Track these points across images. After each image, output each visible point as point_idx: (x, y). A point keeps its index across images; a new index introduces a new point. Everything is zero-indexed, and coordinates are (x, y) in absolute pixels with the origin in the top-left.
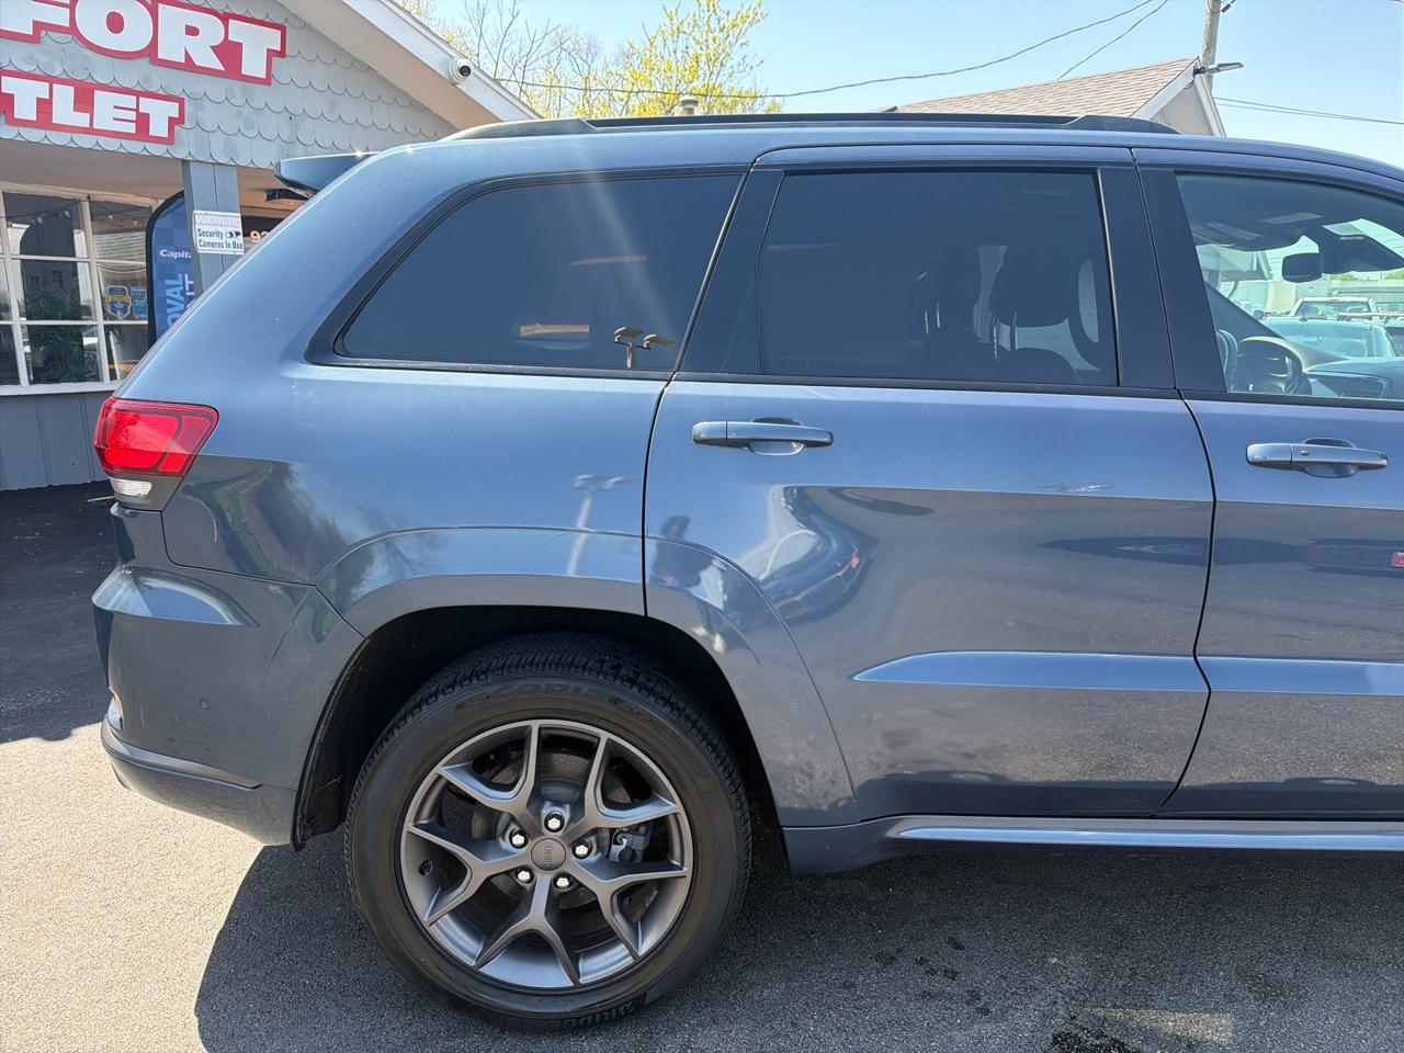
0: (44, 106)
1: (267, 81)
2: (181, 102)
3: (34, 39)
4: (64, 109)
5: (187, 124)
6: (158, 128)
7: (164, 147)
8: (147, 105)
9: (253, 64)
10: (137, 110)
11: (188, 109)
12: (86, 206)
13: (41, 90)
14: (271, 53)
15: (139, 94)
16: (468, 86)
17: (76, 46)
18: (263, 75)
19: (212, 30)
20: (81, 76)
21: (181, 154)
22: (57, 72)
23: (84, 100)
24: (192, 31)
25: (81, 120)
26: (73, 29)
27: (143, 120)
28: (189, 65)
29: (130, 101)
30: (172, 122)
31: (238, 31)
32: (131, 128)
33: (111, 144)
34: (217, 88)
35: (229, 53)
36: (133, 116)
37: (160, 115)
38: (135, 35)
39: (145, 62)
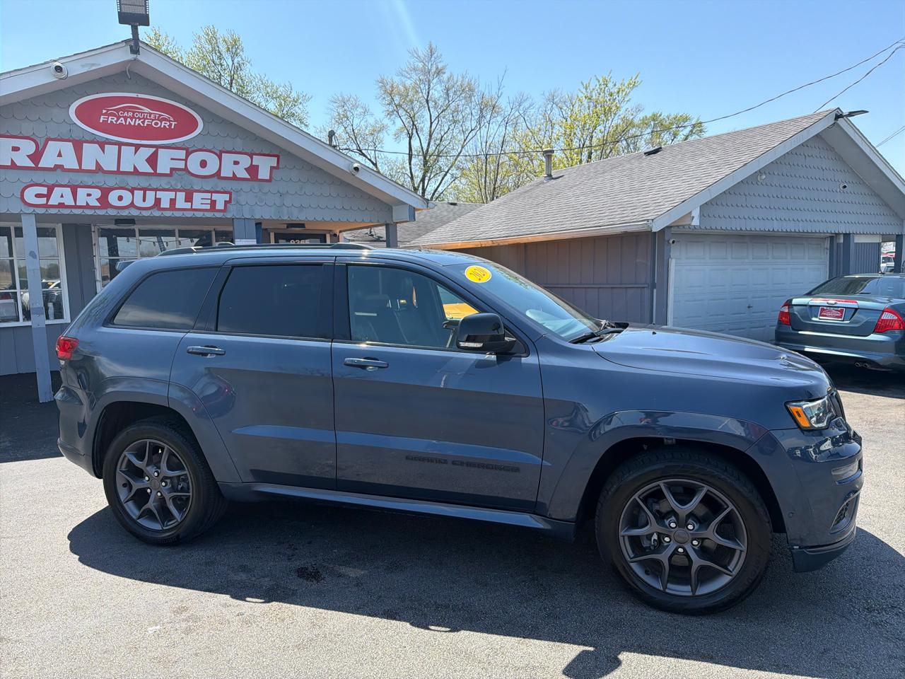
0: (173, 201)
1: (270, 181)
2: (230, 194)
3: (170, 175)
4: (181, 203)
5: (233, 202)
6: (220, 206)
7: (222, 214)
8: (215, 196)
9: (264, 174)
10: (211, 199)
11: (233, 196)
12: (213, 233)
13: (172, 195)
14: (272, 168)
15: (212, 192)
16: (359, 175)
17: (186, 176)
18: (268, 178)
19: (245, 161)
20: (188, 187)
21: (229, 215)
22: (179, 187)
23: (189, 198)
24: (236, 163)
25: (188, 205)
26: (186, 169)
27: (213, 203)
28: (234, 178)
29: (208, 195)
30: (226, 202)
31: (257, 160)
32: (208, 207)
33: (199, 214)
34: (245, 186)
35: (253, 170)
36: (209, 201)
37: (221, 199)
38: (211, 169)
39: (215, 179)
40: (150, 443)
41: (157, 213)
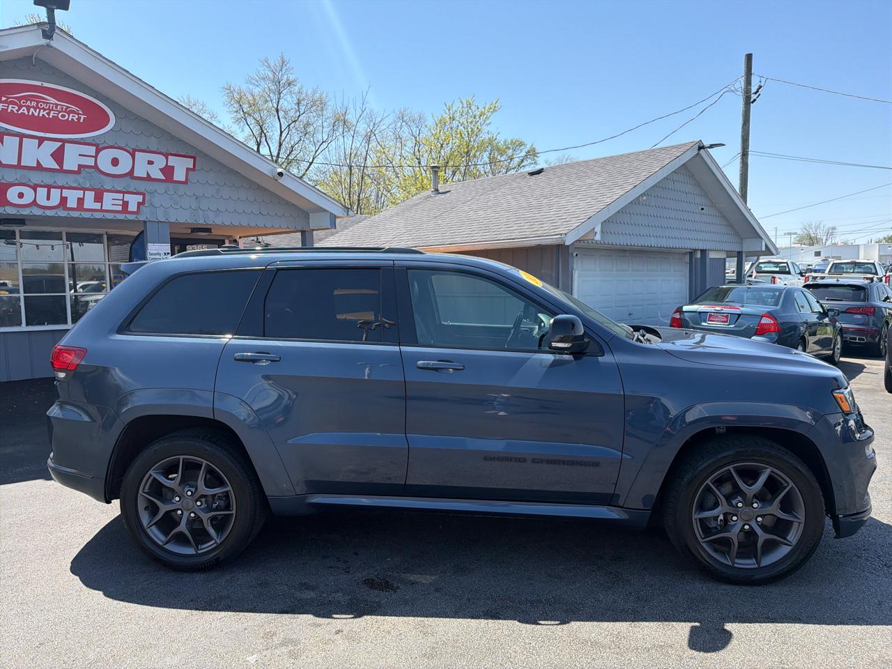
0: (81, 201)
1: (185, 183)
2: (144, 195)
3: (78, 172)
4: (90, 202)
5: (146, 205)
6: (133, 207)
7: (135, 216)
8: (127, 197)
9: (179, 175)
10: (123, 200)
11: (147, 197)
12: (105, 237)
13: (80, 194)
14: (188, 169)
15: (124, 193)
16: (281, 180)
17: (96, 174)
18: (184, 180)
19: (160, 161)
20: (98, 187)
21: (142, 218)
22: (88, 186)
23: (99, 198)
24: (151, 163)
25: (97, 206)
26: (96, 167)
27: (125, 204)
28: (149, 178)
29: (120, 196)
30: (139, 204)
31: (172, 161)
32: (120, 208)
33: (110, 216)
34: (161, 188)
35: (168, 171)
36: (121, 202)
37: (133, 201)
38: (123, 168)
39: (128, 178)
40: (183, 459)
41: (63, 213)
